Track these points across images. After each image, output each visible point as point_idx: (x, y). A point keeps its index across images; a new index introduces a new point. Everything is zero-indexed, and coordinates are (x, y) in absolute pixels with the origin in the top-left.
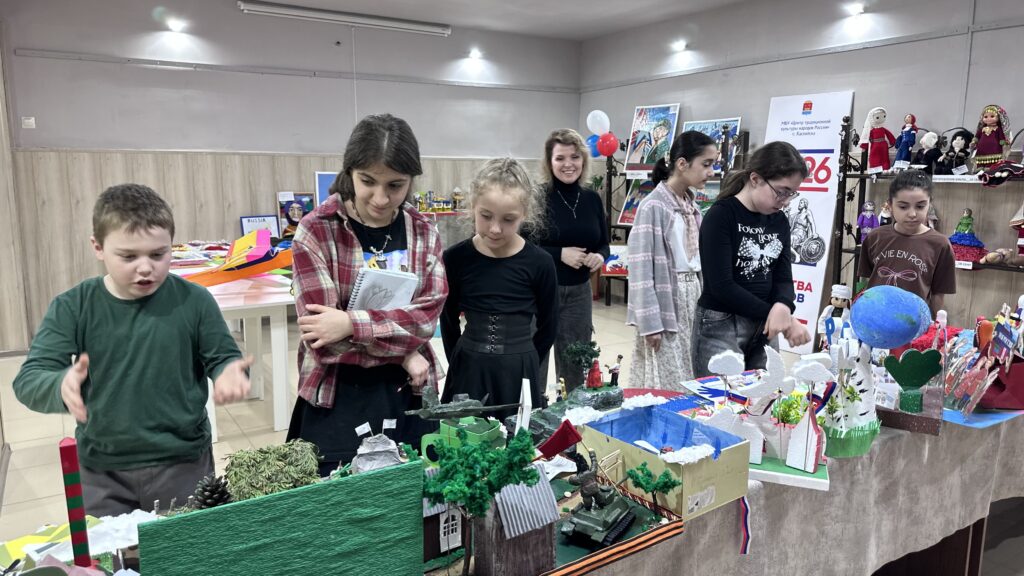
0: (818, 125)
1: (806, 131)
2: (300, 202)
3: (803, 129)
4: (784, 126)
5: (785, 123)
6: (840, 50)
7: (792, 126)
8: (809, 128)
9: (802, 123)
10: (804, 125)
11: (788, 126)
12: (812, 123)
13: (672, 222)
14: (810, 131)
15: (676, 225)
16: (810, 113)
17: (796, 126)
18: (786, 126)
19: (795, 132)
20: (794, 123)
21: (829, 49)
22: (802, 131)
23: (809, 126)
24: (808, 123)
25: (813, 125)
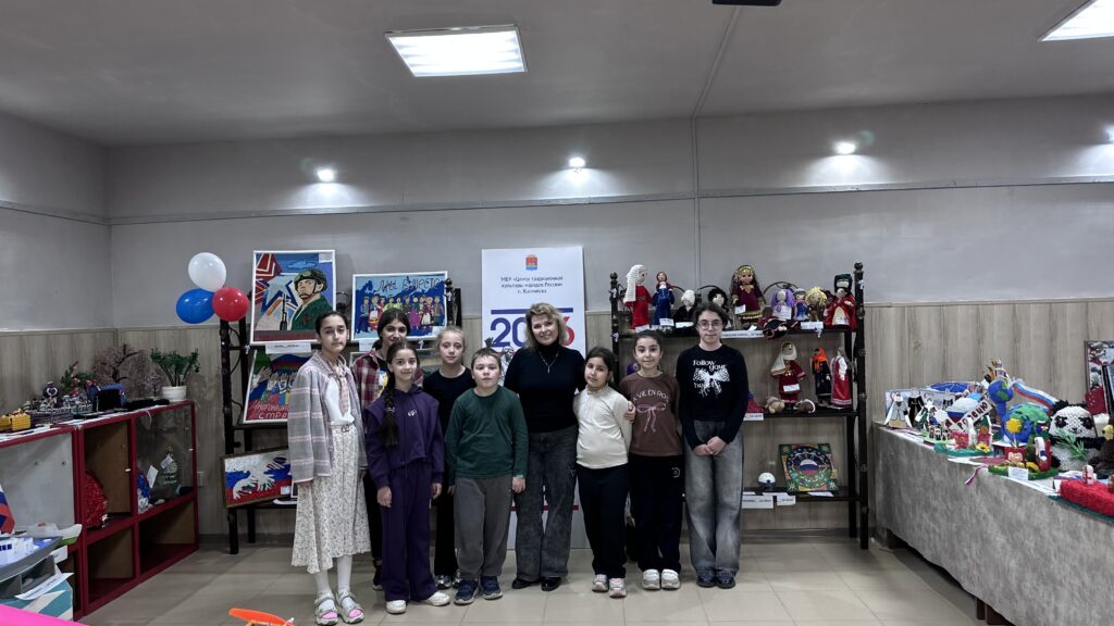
0: (548, 282)
1: (534, 288)
3: (530, 286)
4: (504, 283)
5: (505, 279)
6: (561, 203)
7: (517, 283)
8: (537, 286)
9: (528, 279)
10: (531, 282)
11: (511, 282)
12: (540, 279)
13: (327, 384)
14: (540, 288)
15: (329, 387)
16: (536, 268)
17: (523, 283)
18: (507, 283)
19: (520, 289)
20: (519, 280)
21: (549, 201)
22: (528, 289)
23: (538, 282)
24: (535, 279)
25: (543, 282)
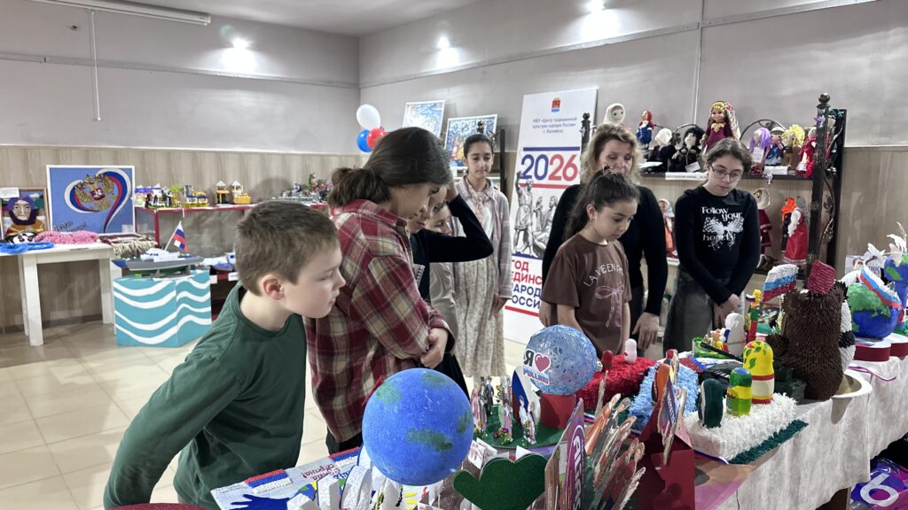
0: (565, 122)
1: (555, 129)
2: (27, 199)
3: (552, 126)
4: (536, 124)
5: (536, 121)
7: (543, 124)
8: (557, 126)
9: (551, 120)
10: (554, 123)
11: (540, 123)
12: (561, 120)
14: (559, 128)
16: (558, 110)
17: (547, 124)
19: (546, 129)
20: (545, 121)
22: (550, 129)
23: (558, 123)
24: (556, 120)
25: (561, 123)
